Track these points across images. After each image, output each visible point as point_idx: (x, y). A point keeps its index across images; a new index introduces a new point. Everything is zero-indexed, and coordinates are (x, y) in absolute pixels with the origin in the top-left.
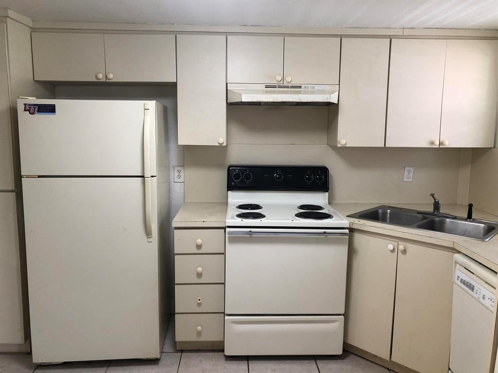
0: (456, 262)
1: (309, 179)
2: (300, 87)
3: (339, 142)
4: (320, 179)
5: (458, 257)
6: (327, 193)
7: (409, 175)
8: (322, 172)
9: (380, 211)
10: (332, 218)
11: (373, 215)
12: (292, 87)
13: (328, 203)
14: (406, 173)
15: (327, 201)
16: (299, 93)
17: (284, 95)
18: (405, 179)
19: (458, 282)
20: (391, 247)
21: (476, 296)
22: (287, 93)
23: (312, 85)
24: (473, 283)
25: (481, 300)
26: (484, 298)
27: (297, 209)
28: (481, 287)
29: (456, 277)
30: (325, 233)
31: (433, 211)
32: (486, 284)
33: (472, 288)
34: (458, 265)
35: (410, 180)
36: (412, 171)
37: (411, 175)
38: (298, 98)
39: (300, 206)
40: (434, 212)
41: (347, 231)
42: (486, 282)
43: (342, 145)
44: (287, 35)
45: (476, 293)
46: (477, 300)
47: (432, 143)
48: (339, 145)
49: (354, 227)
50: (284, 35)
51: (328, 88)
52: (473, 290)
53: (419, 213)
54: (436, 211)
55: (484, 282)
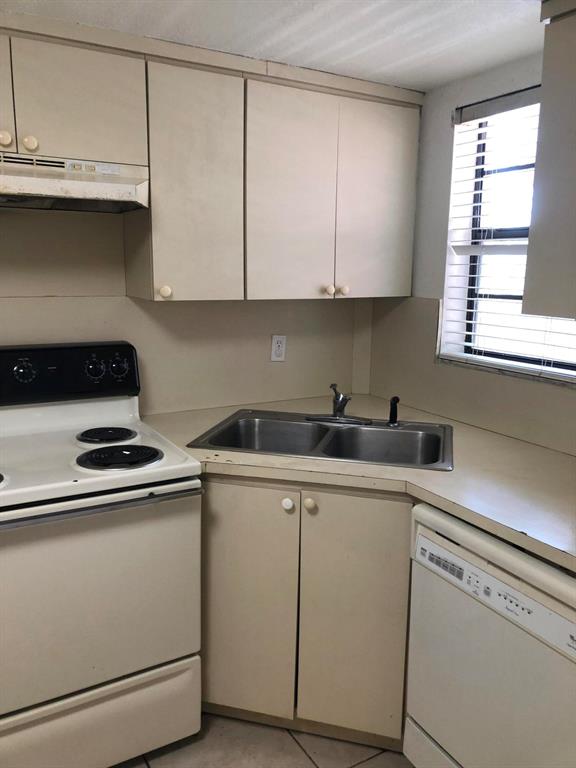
0: (417, 522)
1: (96, 371)
2: (61, 165)
3: (159, 292)
4: (120, 370)
5: (420, 511)
6: (136, 398)
7: (280, 350)
8: (123, 354)
9: (242, 422)
10: (161, 458)
11: (231, 435)
12: (41, 163)
13: (138, 418)
14: (274, 347)
15: (137, 414)
16: (61, 176)
17: (25, 180)
18: (274, 358)
19: (425, 561)
20: (287, 503)
21: (469, 589)
22: (30, 174)
23: (90, 163)
24: (459, 563)
25: (482, 596)
26: (487, 592)
27: (76, 440)
28: (477, 571)
29: (419, 551)
30: (151, 495)
31: (332, 413)
32: (491, 566)
33: (459, 573)
34: (420, 526)
35: (282, 359)
36: (284, 342)
37: (283, 349)
38: (62, 189)
39: (83, 434)
40: (335, 415)
41: (197, 483)
42: (489, 562)
43: (163, 297)
44: (16, 33)
45: (469, 582)
46: (474, 596)
47: (324, 290)
48: (158, 298)
49: (210, 469)
50: (10, 32)
51: (124, 171)
52: (460, 575)
53: (309, 419)
54: (338, 414)
55: (486, 563)
